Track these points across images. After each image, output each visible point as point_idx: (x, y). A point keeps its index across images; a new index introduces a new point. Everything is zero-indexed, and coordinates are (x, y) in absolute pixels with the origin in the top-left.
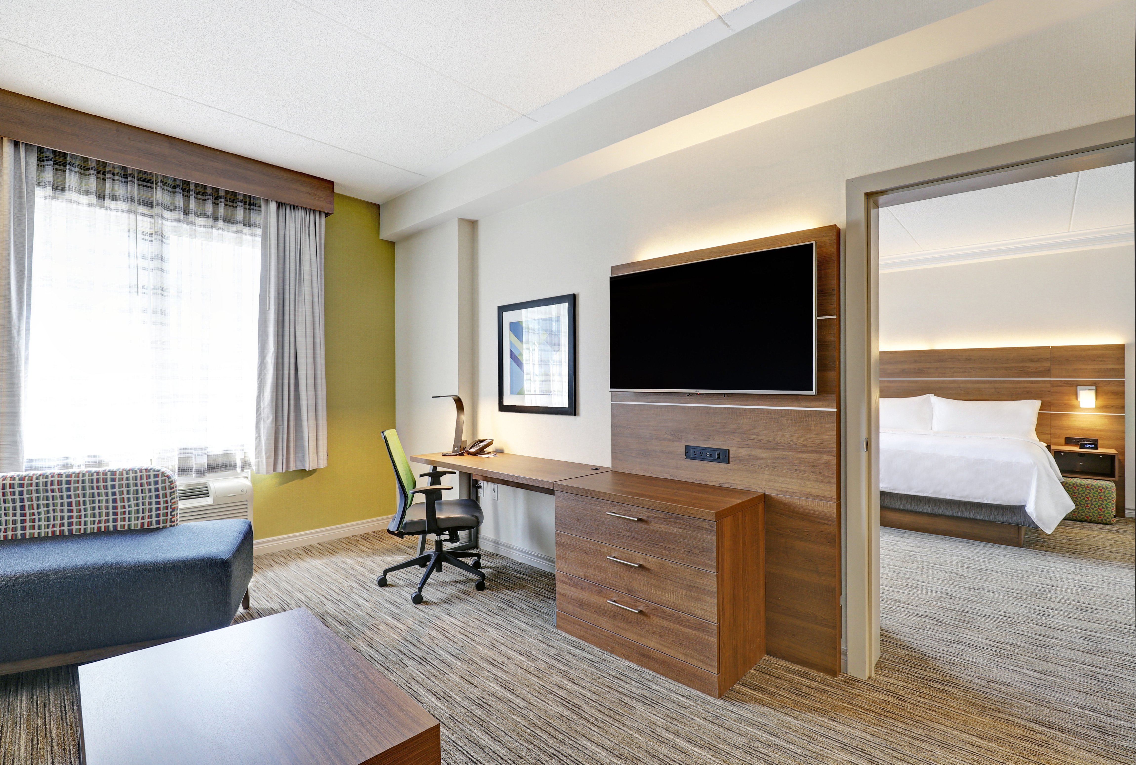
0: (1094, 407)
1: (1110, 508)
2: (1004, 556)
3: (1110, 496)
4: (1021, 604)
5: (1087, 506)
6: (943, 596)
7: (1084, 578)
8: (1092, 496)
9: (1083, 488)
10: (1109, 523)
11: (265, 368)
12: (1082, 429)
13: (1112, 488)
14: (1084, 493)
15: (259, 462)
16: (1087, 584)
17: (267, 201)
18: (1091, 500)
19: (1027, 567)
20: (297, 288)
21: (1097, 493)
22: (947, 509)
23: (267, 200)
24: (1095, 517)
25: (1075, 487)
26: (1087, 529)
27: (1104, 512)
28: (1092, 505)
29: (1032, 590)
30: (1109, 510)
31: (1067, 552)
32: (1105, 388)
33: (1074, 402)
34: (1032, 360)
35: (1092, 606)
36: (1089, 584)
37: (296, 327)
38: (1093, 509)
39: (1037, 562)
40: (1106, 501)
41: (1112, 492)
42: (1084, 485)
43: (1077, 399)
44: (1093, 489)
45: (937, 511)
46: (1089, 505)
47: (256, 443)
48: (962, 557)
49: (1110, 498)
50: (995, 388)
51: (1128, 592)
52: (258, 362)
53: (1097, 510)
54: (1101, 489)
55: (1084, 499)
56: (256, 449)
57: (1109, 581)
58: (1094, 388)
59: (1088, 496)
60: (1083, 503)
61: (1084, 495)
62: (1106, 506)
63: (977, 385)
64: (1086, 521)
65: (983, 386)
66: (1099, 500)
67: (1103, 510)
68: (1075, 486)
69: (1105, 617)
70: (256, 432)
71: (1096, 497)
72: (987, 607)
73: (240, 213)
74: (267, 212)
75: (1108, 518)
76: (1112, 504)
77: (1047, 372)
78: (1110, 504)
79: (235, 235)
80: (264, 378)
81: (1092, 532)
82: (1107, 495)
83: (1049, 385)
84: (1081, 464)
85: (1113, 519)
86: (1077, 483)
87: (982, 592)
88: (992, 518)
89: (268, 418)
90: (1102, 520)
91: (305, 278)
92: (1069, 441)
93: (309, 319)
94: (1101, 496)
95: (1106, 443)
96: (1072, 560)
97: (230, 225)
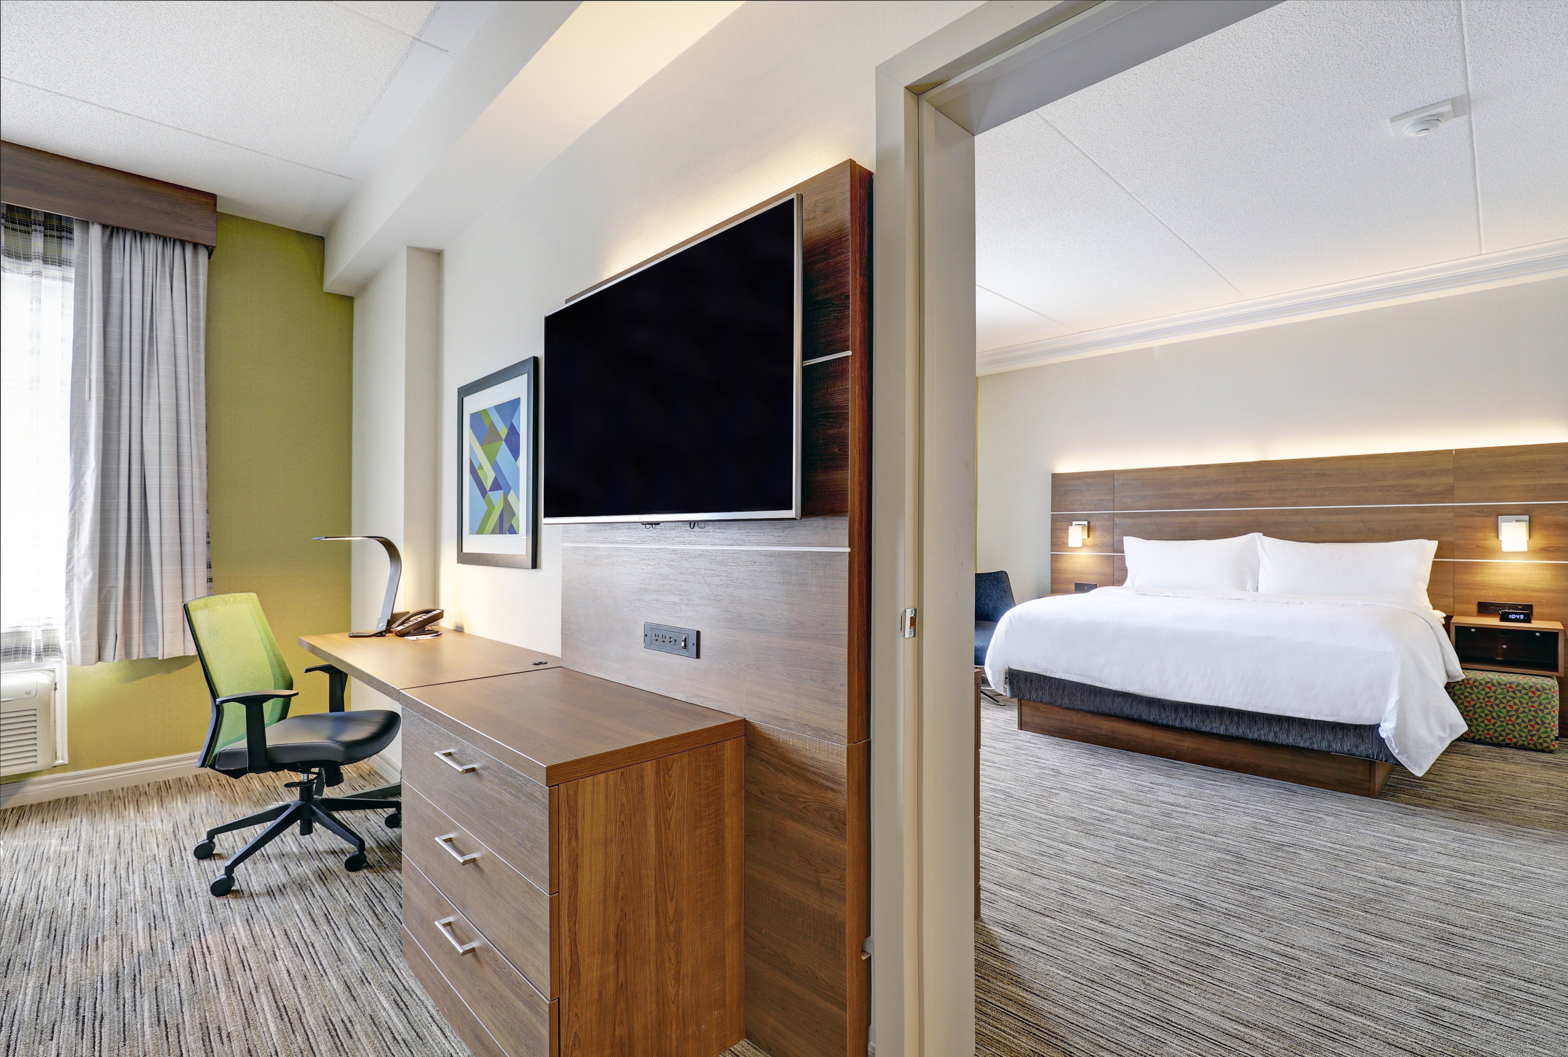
0: (1525, 549)
1: (1549, 724)
2: (1336, 816)
3: (1549, 703)
4: (1327, 925)
5: (1510, 720)
6: (1184, 903)
7: (1470, 866)
8: (1518, 703)
9: (1502, 689)
10: (1547, 750)
11: (83, 493)
12: (1505, 589)
13: (1553, 690)
14: (1505, 698)
15: (70, 645)
16: (1472, 878)
17: (85, 224)
18: (1517, 711)
19: (1371, 839)
20: (145, 366)
21: (1527, 697)
22: (1250, 729)
23: (87, 223)
24: (1524, 739)
25: (1490, 688)
26: (1505, 760)
27: (1538, 730)
28: (1518, 717)
29: (1361, 893)
30: (1546, 728)
31: (1455, 808)
32: (1545, 517)
33: (1492, 542)
34: (1423, 474)
35: (1467, 933)
36: (1476, 879)
37: (144, 428)
38: (1519, 725)
39: (1393, 829)
40: (1542, 711)
41: (1553, 697)
42: (1505, 685)
43: (1498, 537)
44: (1520, 691)
45: (1233, 731)
46: (1513, 719)
47: (67, 616)
48: (1257, 817)
49: (1549, 706)
50: (1363, 522)
51: (1546, 899)
52: (71, 484)
53: (1526, 727)
54: (1534, 691)
55: (1504, 708)
56: (66, 624)
57: (1515, 872)
58: (1527, 518)
59: (1511, 703)
60: (1502, 715)
61: (1504, 701)
62: (1542, 721)
63: (1334, 518)
64: (1507, 746)
65: (1343, 518)
66: (1530, 711)
67: (1537, 727)
68: (1490, 685)
69: (1485, 960)
70: (67, 597)
71: (1525, 705)
72: (1257, 932)
73: (37, 243)
74: (85, 242)
75: (1545, 742)
76: (1553, 717)
77: (1448, 493)
78: (1549, 717)
79: (28, 279)
80: (80, 510)
81: (1513, 767)
82: (1544, 702)
83: (1451, 515)
84: (1505, 646)
85: (1554, 743)
86: (1492, 680)
87: (1262, 895)
88: (1324, 746)
89: (86, 574)
90: (1535, 745)
91: (159, 348)
92: (1484, 608)
93: (168, 415)
94: (1533, 702)
95: (1547, 611)
96: (1460, 825)
97: (22, 262)
